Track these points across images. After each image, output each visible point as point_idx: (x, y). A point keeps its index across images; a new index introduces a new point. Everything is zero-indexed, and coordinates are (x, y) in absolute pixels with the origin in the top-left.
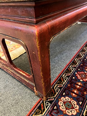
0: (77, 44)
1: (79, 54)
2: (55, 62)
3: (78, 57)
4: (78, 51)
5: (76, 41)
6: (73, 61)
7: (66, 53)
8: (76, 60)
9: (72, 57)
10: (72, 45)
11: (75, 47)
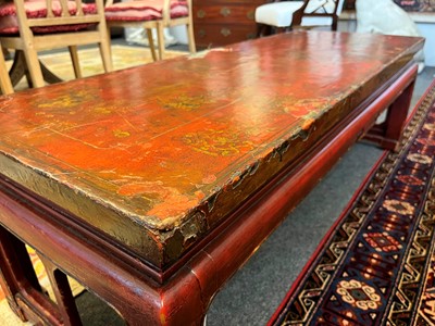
0: (308, 227)
1: (313, 271)
2: (230, 306)
3: (308, 288)
4: (310, 257)
5: (306, 214)
6: (293, 303)
7: (269, 263)
8: (303, 299)
9: (289, 285)
10: (293, 230)
11: (301, 238)
